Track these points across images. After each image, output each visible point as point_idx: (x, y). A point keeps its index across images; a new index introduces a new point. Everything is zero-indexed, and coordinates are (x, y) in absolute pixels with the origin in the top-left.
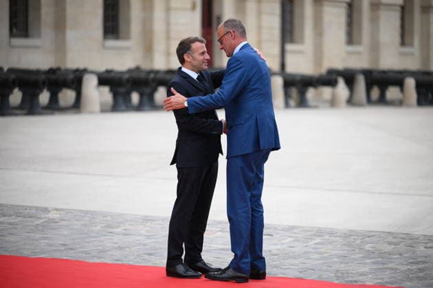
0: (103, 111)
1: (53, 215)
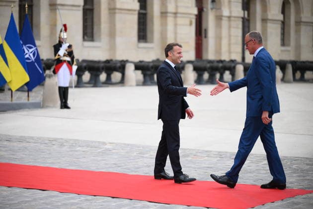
0: (138, 85)
1: (108, 146)
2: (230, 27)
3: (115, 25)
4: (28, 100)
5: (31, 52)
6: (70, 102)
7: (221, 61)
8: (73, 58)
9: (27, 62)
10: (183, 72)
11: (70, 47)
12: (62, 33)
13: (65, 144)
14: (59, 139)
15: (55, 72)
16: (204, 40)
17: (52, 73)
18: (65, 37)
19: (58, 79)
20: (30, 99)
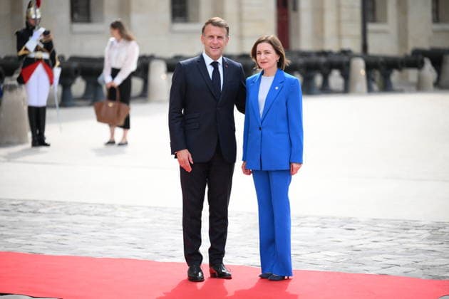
6: (49, 134)
7: (324, 53)
8: (53, 54)
11: (46, 33)
12: (32, 9)
13: (41, 210)
14: (30, 201)
16: (292, 15)
17: (15, 82)
18: (38, 16)
19: (27, 92)
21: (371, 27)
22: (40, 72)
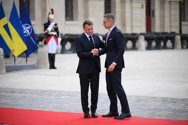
2: (170, 9)
3: (88, 9)
4: (27, 63)
5: (28, 29)
6: (56, 64)
7: (165, 33)
8: (58, 33)
9: (25, 36)
10: (137, 41)
11: (56, 25)
12: (50, 15)
13: (53, 94)
14: (48, 90)
15: (46, 43)
16: (152, 18)
17: (43, 44)
18: (53, 18)
20: (28, 62)
21: (183, 23)
22: (52, 39)
